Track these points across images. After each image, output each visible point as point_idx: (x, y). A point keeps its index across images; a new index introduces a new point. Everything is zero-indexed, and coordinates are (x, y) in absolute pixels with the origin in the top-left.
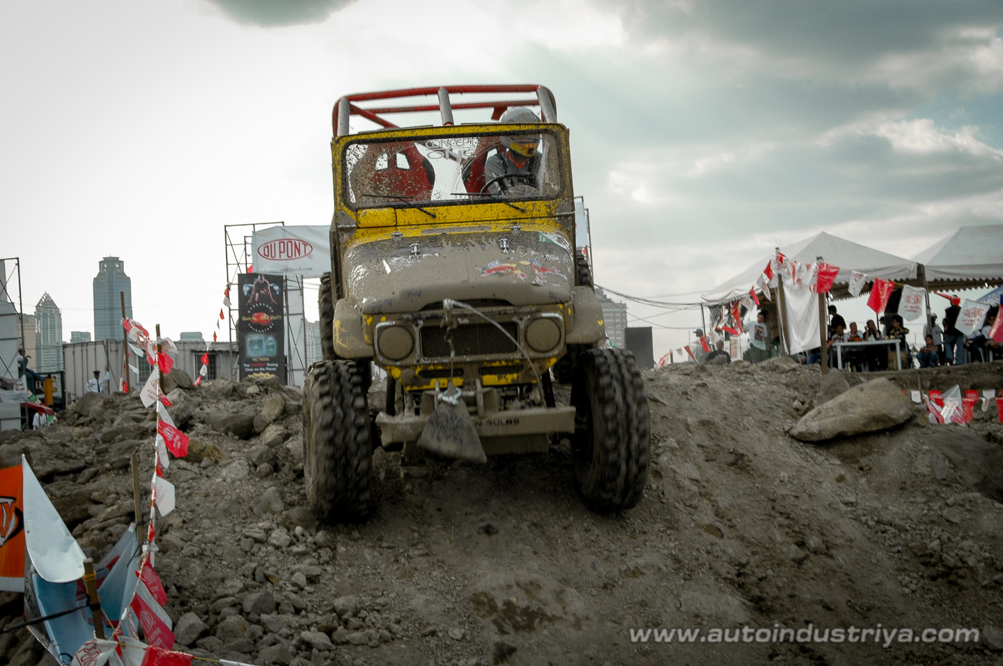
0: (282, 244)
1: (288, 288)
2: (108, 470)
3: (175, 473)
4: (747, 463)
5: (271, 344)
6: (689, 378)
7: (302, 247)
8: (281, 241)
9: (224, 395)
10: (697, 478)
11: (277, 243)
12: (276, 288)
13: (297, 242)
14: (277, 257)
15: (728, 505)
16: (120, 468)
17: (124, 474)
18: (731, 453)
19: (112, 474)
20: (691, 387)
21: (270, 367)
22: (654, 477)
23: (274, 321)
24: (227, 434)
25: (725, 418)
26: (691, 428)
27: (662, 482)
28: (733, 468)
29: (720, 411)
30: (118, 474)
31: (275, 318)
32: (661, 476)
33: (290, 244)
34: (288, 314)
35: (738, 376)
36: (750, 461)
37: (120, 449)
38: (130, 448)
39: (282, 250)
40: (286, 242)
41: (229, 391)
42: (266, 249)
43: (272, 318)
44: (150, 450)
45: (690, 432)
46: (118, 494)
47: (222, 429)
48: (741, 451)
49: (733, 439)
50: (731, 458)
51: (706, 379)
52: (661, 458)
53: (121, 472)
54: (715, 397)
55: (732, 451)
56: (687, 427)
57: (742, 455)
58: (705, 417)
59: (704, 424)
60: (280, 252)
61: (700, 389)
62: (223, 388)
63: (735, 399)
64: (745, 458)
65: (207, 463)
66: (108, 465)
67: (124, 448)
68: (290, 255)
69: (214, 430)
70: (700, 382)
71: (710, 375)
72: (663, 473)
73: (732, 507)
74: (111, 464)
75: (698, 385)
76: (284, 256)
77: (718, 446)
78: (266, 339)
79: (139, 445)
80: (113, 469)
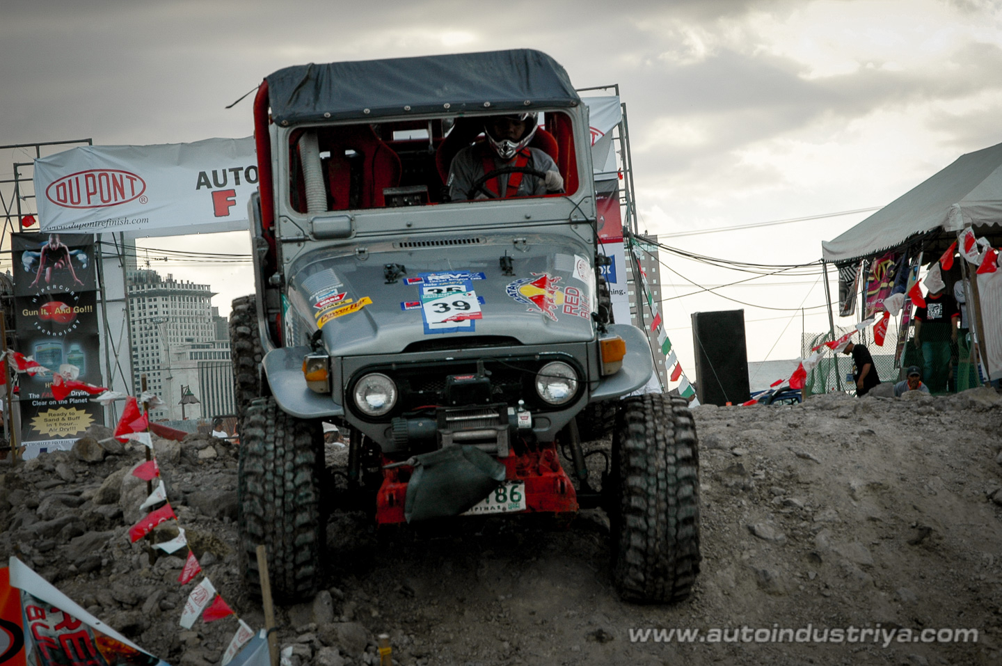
0: (90, 179)
1: (103, 255)
2: (75, 574)
3: (169, 574)
4: (937, 541)
5: (76, 356)
6: (847, 422)
7: (127, 182)
8: (89, 174)
9: (170, 461)
10: (870, 563)
11: (82, 178)
12: (82, 257)
13: (117, 175)
14: (84, 202)
15: (914, 599)
16: (90, 571)
17: (96, 579)
18: (913, 527)
19: (81, 579)
20: (853, 436)
21: (76, 397)
22: (811, 562)
23: (79, 316)
24: (221, 519)
25: (902, 479)
26: (857, 494)
27: (822, 568)
28: (917, 548)
29: (894, 469)
30: (88, 579)
31: (82, 310)
32: (821, 561)
33: (104, 178)
34: (103, 301)
35: (916, 417)
36: (940, 538)
37: (81, 545)
38: (96, 542)
39: (91, 190)
40: (96, 174)
41: (176, 457)
42: (61, 188)
43: (77, 310)
44: (123, 545)
45: (855, 500)
46: (99, 604)
47: (214, 513)
48: (927, 525)
49: (915, 508)
50: (914, 535)
51: (872, 423)
52: (818, 537)
53: (92, 575)
54: (886, 450)
55: (914, 524)
56: (852, 492)
57: (929, 530)
58: (876, 478)
59: (874, 487)
60: (89, 194)
61: (865, 439)
62: (169, 452)
63: (915, 451)
64: (933, 535)
65: (209, 559)
66: (72, 567)
67: (87, 543)
68: (106, 198)
69: (203, 514)
70: (866, 429)
71: (877, 417)
72: (822, 557)
73: (919, 600)
74: (77, 566)
75: (862, 433)
76: (96, 200)
77: (896, 518)
78: (67, 348)
79: (107, 538)
80: (81, 572)
